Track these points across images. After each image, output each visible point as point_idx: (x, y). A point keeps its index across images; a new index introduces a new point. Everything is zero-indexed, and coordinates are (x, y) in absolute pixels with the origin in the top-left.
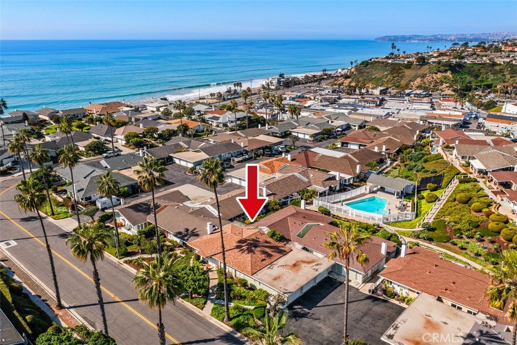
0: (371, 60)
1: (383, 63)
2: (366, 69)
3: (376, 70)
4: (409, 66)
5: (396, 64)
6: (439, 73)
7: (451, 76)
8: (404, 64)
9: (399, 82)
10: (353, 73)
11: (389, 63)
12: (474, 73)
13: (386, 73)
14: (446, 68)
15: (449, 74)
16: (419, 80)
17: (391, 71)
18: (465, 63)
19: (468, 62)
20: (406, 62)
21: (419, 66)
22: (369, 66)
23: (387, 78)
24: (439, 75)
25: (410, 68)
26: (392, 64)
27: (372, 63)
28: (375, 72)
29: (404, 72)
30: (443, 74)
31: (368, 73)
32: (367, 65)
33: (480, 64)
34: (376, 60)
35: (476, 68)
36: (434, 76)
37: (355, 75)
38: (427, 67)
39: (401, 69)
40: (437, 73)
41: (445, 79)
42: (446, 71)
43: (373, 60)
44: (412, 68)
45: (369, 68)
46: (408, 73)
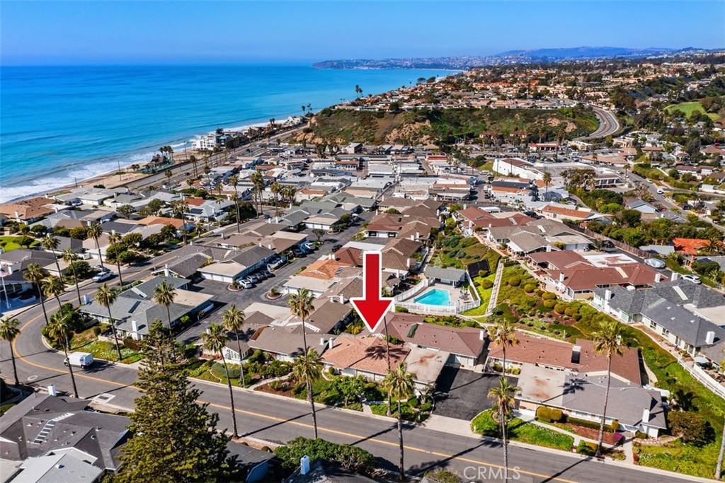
0: (334, 107)
1: (350, 111)
2: (331, 119)
3: (342, 121)
4: (381, 114)
5: (365, 112)
6: (417, 123)
7: (430, 126)
8: (375, 112)
9: (372, 135)
10: (314, 124)
11: (356, 111)
12: (453, 121)
13: (355, 124)
14: (424, 116)
15: (427, 123)
16: (395, 131)
17: (362, 122)
18: (442, 108)
19: (445, 108)
20: (377, 110)
21: (393, 115)
22: (333, 115)
23: (358, 131)
24: (417, 125)
25: (383, 117)
26: (361, 113)
27: (336, 112)
28: (341, 123)
29: (376, 123)
30: (421, 124)
31: (333, 124)
32: (331, 114)
33: (458, 110)
34: (341, 108)
35: (455, 114)
36: (412, 126)
37: (317, 127)
38: (401, 115)
39: (372, 119)
40: (414, 123)
41: (424, 129)
42: (424, 120)
43: (336, 107)
44: (385, 117)
45: (333, 119)
46: (381, 122)
